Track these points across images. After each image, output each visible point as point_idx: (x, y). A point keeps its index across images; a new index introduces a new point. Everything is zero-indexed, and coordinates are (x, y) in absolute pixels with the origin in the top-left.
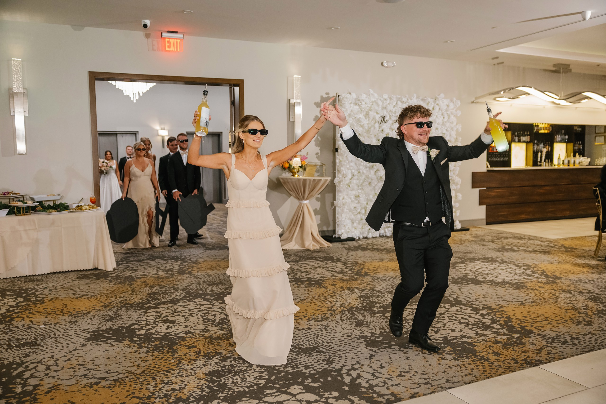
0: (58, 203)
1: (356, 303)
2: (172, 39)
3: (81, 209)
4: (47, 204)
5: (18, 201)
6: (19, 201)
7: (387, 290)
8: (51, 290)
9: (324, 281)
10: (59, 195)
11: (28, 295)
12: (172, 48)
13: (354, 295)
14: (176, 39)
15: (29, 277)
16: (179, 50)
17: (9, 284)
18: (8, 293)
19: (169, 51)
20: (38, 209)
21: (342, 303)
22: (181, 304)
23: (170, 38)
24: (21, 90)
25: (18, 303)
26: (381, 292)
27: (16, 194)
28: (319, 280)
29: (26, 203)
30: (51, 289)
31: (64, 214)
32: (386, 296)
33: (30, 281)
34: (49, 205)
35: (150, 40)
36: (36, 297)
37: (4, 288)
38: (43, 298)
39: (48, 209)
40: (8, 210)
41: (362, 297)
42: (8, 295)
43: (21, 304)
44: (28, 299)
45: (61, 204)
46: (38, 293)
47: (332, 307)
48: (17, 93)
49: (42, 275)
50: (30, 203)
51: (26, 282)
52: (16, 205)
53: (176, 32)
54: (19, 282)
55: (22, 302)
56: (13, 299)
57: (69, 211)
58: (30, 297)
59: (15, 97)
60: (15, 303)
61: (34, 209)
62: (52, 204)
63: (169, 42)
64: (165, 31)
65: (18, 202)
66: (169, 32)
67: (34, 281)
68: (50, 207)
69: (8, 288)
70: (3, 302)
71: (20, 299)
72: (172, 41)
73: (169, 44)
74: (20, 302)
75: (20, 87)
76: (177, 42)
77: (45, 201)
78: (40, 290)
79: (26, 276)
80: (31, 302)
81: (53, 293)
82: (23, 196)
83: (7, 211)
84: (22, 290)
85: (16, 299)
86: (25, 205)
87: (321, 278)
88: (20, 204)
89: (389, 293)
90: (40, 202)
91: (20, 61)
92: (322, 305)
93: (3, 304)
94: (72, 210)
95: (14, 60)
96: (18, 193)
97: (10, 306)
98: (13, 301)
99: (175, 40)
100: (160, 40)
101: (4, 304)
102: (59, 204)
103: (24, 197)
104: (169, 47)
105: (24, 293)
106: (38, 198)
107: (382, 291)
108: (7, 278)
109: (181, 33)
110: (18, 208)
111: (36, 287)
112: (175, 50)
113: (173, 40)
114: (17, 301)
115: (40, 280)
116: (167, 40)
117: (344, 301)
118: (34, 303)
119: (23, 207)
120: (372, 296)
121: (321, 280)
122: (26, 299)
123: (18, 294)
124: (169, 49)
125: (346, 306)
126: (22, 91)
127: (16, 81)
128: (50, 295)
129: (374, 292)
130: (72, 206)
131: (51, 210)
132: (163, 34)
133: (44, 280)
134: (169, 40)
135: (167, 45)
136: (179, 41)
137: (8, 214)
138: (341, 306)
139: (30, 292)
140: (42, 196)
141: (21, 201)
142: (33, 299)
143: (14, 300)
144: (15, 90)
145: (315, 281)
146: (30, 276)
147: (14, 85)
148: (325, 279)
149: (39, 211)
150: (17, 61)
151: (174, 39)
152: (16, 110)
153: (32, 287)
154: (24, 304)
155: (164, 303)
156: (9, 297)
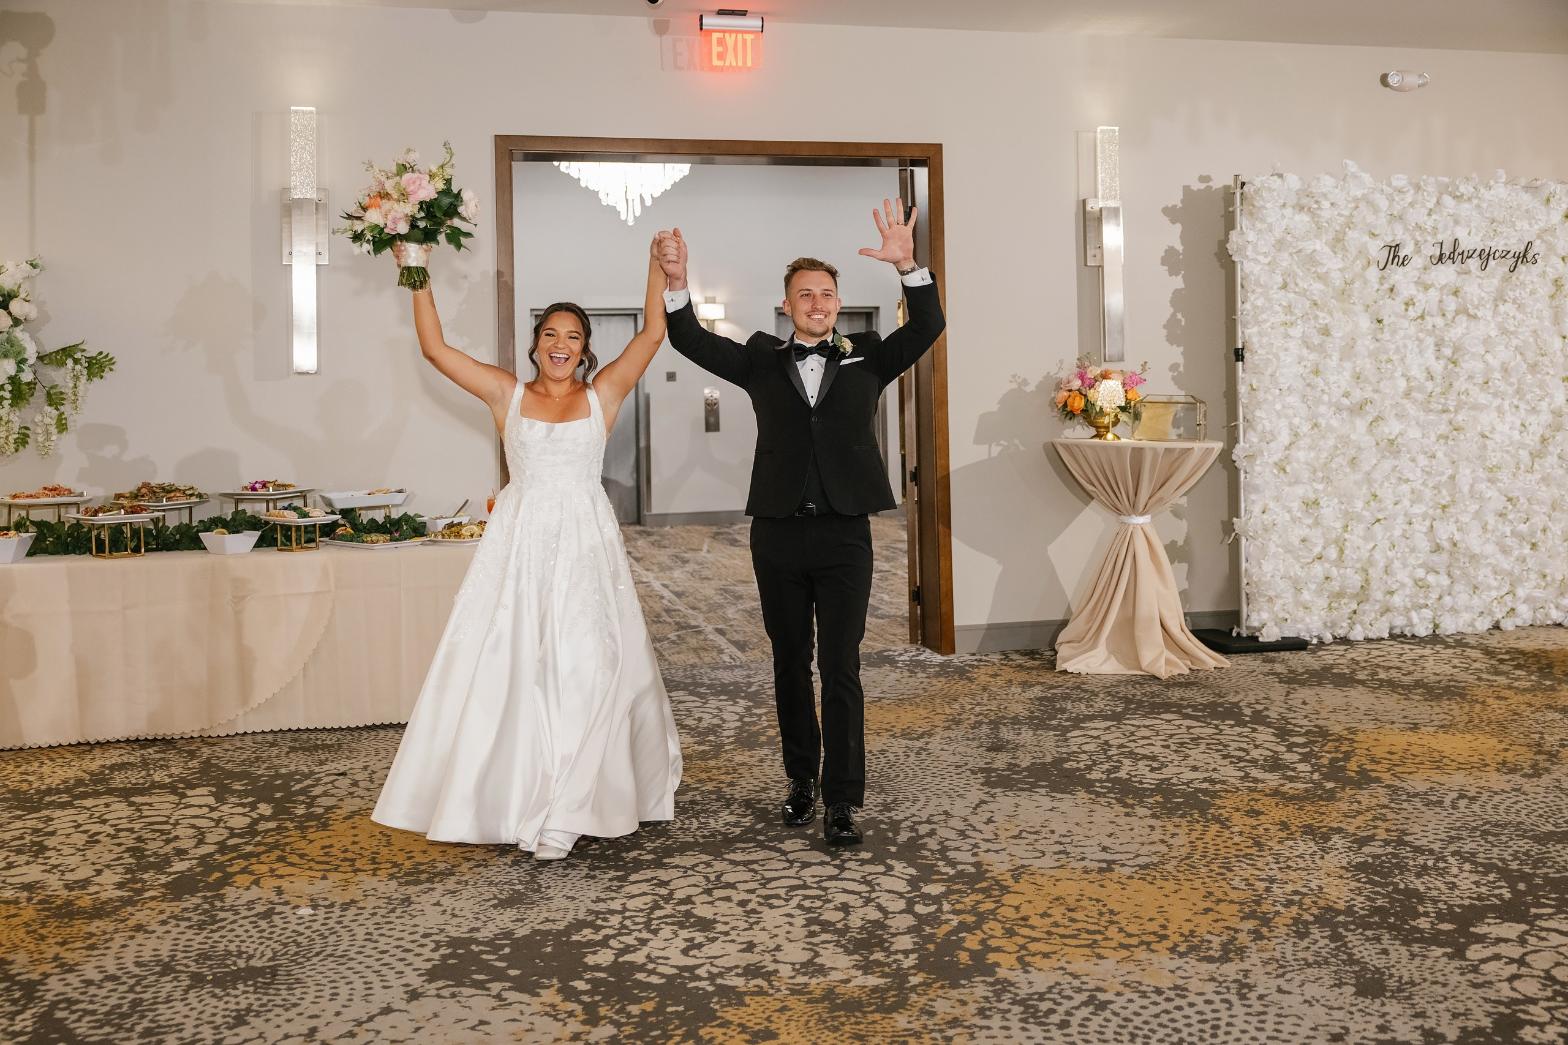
0: (395, 514)
1: (1346, 895)
2: (731, 32)
3: (458, 535)
4: (365, 517)
5: (285, 509)
6: (289, 508)
7: (1453, 848)
8: (355, 784)
9: (1215, 795)
10: (401, 491)
11: (290, 797)
12: (730, 60)
13: (1333, 860)
14: (743, 32)
15: (305, 736)
16: (749, 64)
17: (244, 757)
18: (237, 786)
19: (721, 69)
20: (340, 531)
21: (1289, 888)
22: (738, 856)
23: (724, 32)
24: (312, 194)
25: (255, 822)
26: (1431, 852)
27: (285, 486)
28: (1197, 790)
29: (306, 515)
30: (357, 777)
31: (411, 549)
32: (1455, 870)
33: (304, 749)
34: (373, 521)
35: (667, 39)
36: (310, 805)
37: (229, 767)
38: (329, 809)
39: (369, 532)
40: (259, 533)
41: (1362, 867)
42: (233, 792)
43: (262, 826)
44: (287, 811)
45: (406, 518)
46: (317, 791)
47: (1258, 903)
48: (300, 203)
49: (341, 729)
50: (319, 516)
51: (293, 749)
52: (280, 520)
53: (743, 13)
54: (275, 751)
55: (267, 819)
56: (243, 805)
57: (424, 539)
58: (294, 802)
59: (293, 212)
60: (248, 820)
61: (328, 530)
62: (379, 516)
63: (721, 42)
64: (710, 12)
65: (286, 512)
66: (722, 13)
67: (317, 747)
68: (375, 527)
69: (238, 770)
70: (215, 815)
71: (265, 809)
72: (730, 39)
73: (720, 49)
74: (263, 818)
75: (308, 185)
76: (744, 41)
77: (361, 509)
78: (326, 779)
79: (299, 730)
80: (292, 820)
81: (361, 792)
82: (303, 495)
83: (253, 536)
84: (278, 776)
85: (253, 807)
86: (303, 522)
87: (1205, 785)
88: (291, 518)
89: (1466, 860)
90: (346, 513)
91: (311, 112)
92: (1219, 894)
93: (213, 824)
94: (432, 538)
95: (296, 112)
96: (290, 486)
97: (231, 829)
98: (244, 815)
99: (740, 35)
100: (697, 37)
101: (218, 822)
102: (400, 519)
103: (305, 497)
104: (721, 56)
105: (278, 788)
106: (343, 499)
107: (1436, 847)
108: (245, 733)
109: (755, 14)
110: (286, 529)
111: (317, 770)
112: (740, 64)
113: (734, 35)
114: (254, 815)
115: (332, 746)
116: (715, 36)
117: (1295, 882)
118: (301, 828)
119: (298, 528)
120: (1403, 868)
121: (1205, 792)
122: (281, 810)
123: (261, 791)
124: (721, 63)
125: (1307, 901)
126: (315, 196)
127: (299, 170)
128: (348, 801)
129: (1406, 852)
130: (436, 526)
131: (374, 537)
132: (705, 21)
133: (345, 746)
134: (721, 35)
135: (716, 49)
136: (749, 37)
137: (258, 545)
138: (1289, 904)
139: (298, 787)
140: (357, 494)
141: (295, 509)
142: (301, 810)
143: (247, 809)
144: (296, 195)
145: (1183, 794)
146: (308, 730)
147: (294, 181)
148: (1218, 786)
149: (343, 538)
150: (305, 113)
151: (737, 32)
152: (296, 249)
153: (306, 770)
154: (272, 825)
155: (684, 848)
156: (236, 800)
